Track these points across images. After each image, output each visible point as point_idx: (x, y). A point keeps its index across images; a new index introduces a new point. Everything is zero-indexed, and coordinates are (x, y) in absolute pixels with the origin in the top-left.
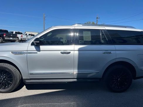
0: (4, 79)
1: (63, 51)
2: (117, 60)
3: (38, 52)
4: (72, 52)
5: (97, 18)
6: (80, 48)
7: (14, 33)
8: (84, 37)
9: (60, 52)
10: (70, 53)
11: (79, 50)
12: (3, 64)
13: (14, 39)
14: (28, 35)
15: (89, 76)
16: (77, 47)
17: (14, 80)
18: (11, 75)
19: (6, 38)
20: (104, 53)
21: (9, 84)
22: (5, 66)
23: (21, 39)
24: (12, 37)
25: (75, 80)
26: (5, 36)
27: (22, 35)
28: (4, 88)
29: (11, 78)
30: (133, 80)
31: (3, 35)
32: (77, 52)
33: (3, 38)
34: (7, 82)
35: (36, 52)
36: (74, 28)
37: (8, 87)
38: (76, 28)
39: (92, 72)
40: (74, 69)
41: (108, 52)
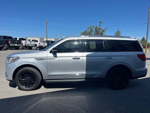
0: (29, 79)
1: (74, 57)
2: (117, 64)
3: (55, 58)
4: (81, 58)
5: (100, 22)
6: (88, 55)
7: (18, 39)
8: (90, 45)
9: (72, 58)
10: (79, 58)
11: (87, 56)
12: (28, 67)
13: (19, 45)
14: (31, 41)
15: (95, 77)
16: (86, 54)
17: (37, 80)
18: (35, 77)
19: (11, 45)
20: (106, 58)
21: (33, 83)
22: (30, 69)
23: (25, 45)
24: (17, 43)
25: (84, 80)
26: (10, 42)
27: (26, 41)
28: (29, 87)
29: (34, 78)
30: (130, 80)
31: (8, 41)
32: (85, 58)
33: (8, 44)
34: (31, 81)
35: (54, 58)
36: (82, 39)
37: (32, 86)
38: (84, 39)
39: (97, 73)
40: (83, 71)
41: (109, 58)
